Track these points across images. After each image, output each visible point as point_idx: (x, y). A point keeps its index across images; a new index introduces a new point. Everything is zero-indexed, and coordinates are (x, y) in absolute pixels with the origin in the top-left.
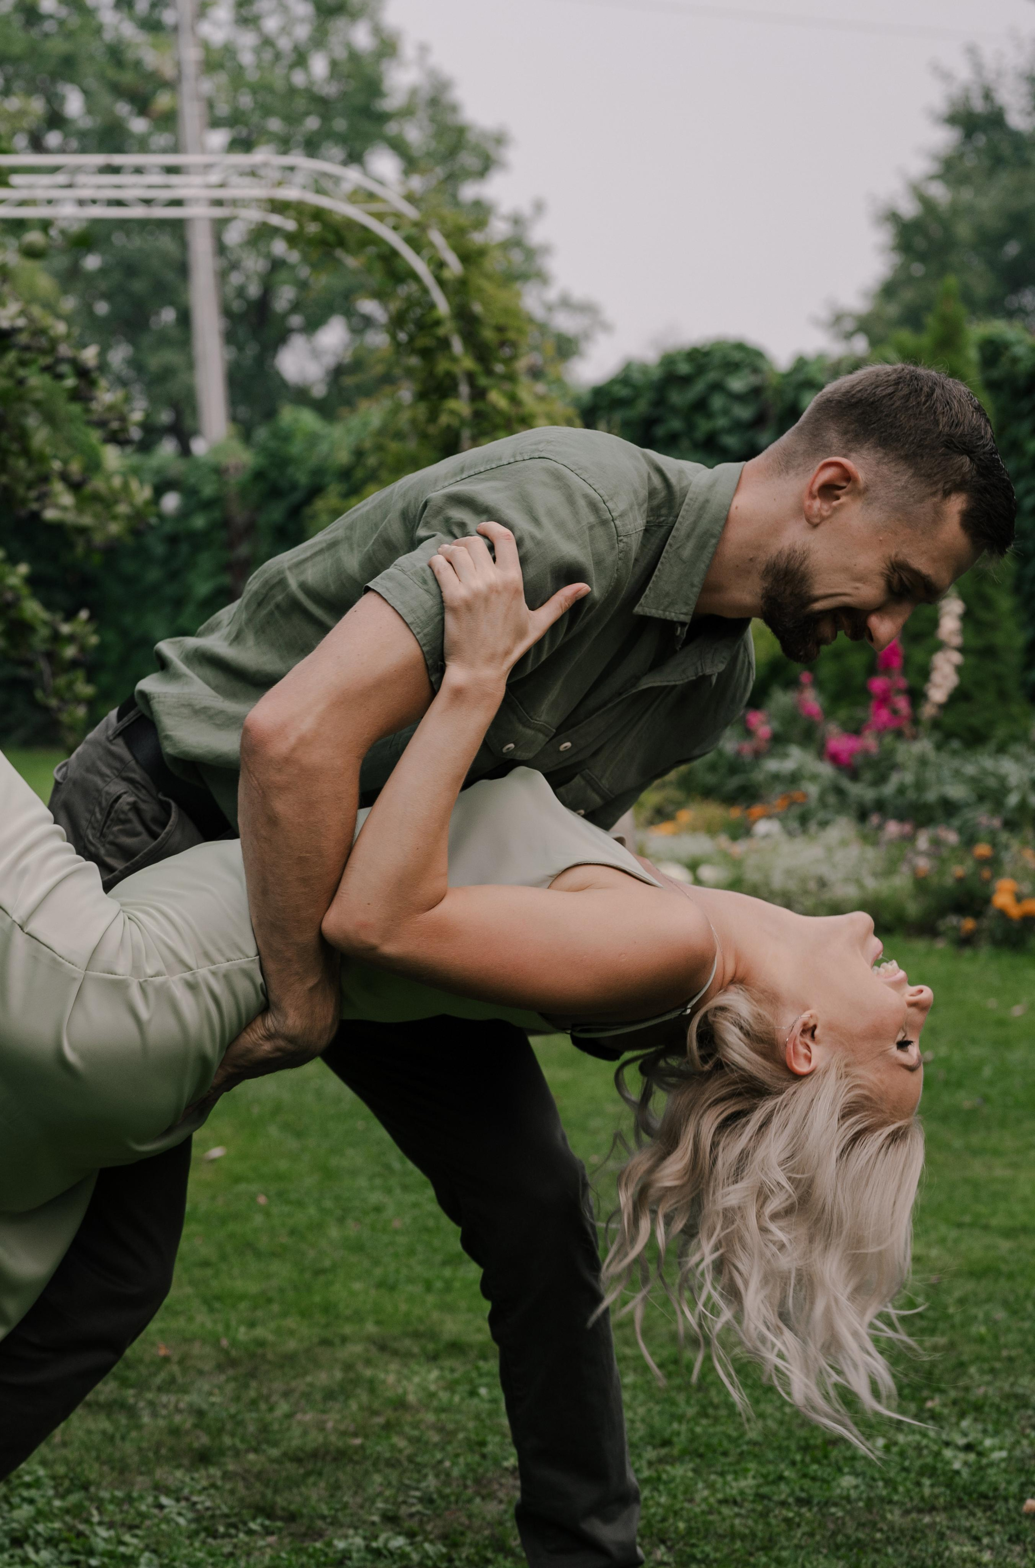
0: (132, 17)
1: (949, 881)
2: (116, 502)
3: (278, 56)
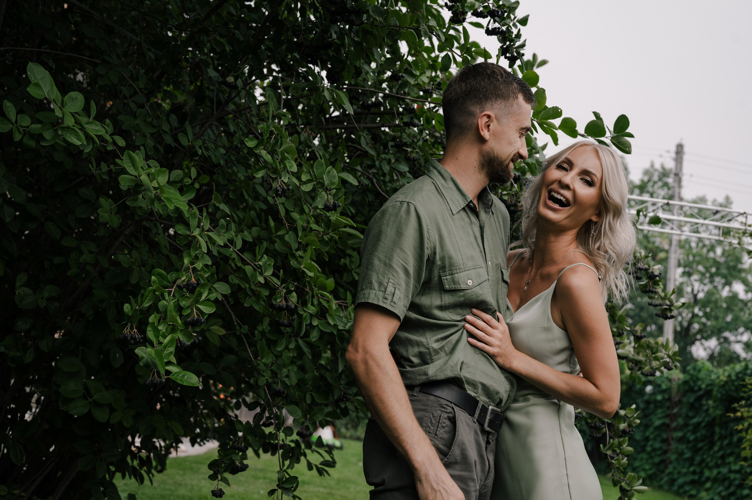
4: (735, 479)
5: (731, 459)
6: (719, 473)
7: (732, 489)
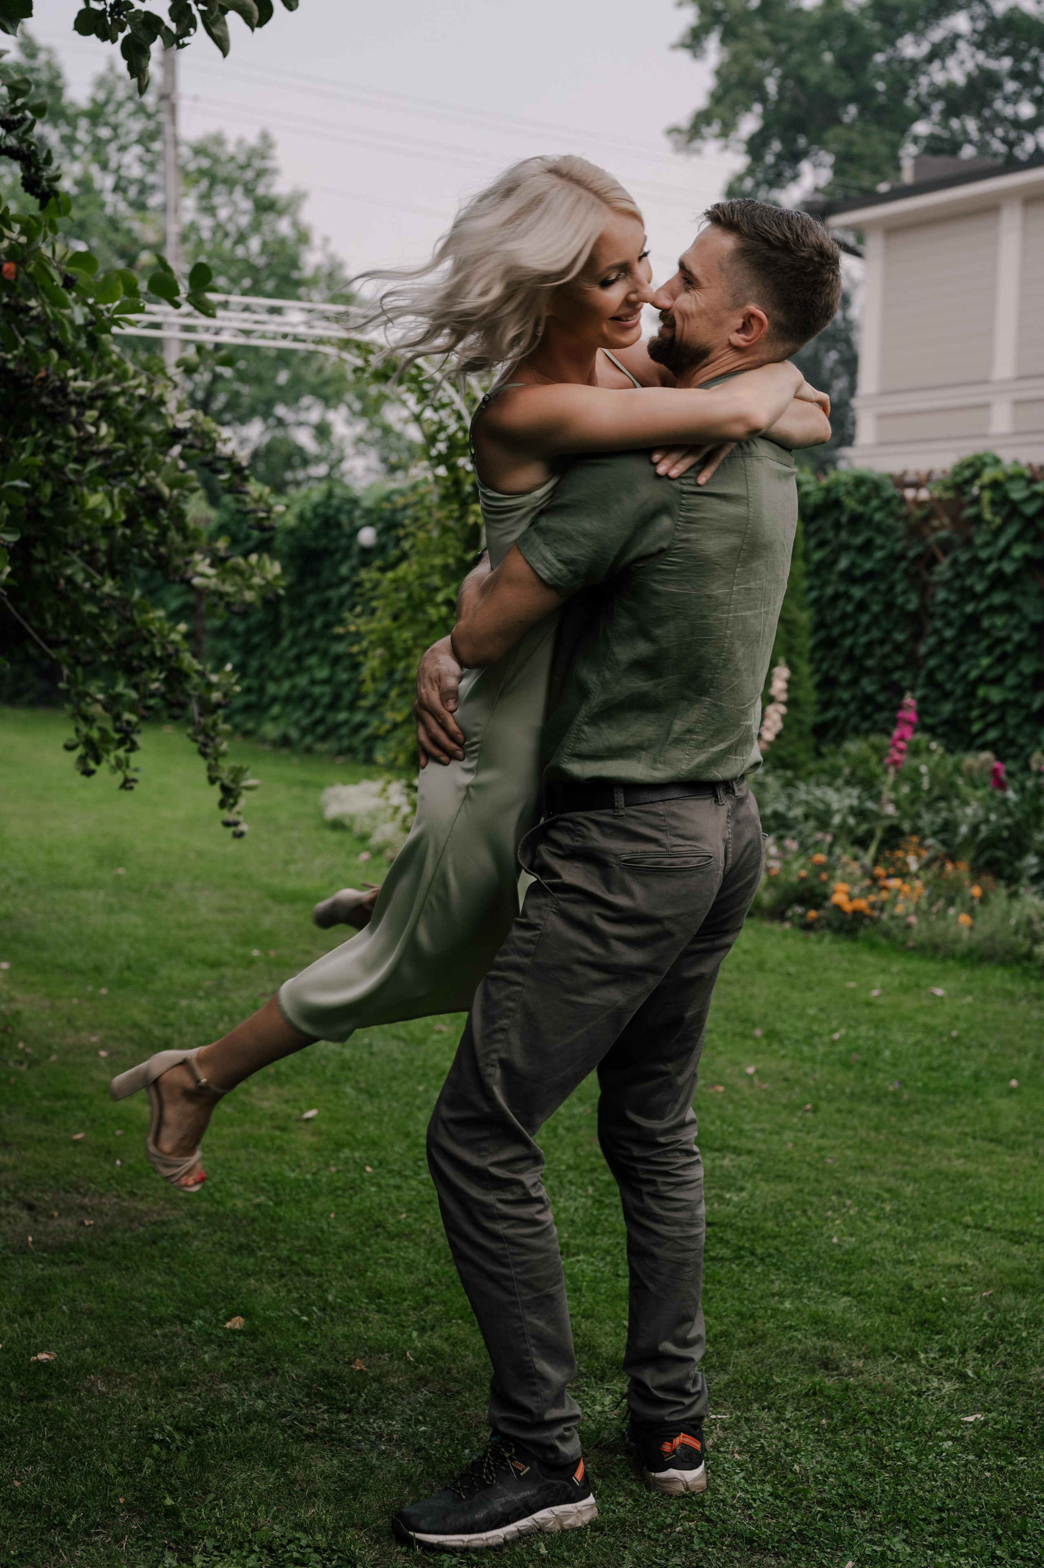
0: (125, 199)
1: (794, 879)
2: (252, 575)
3: (226, 235)
4: (323, 695)
5: (313, 660)
6: (294, 687)
7: (318, 713)
